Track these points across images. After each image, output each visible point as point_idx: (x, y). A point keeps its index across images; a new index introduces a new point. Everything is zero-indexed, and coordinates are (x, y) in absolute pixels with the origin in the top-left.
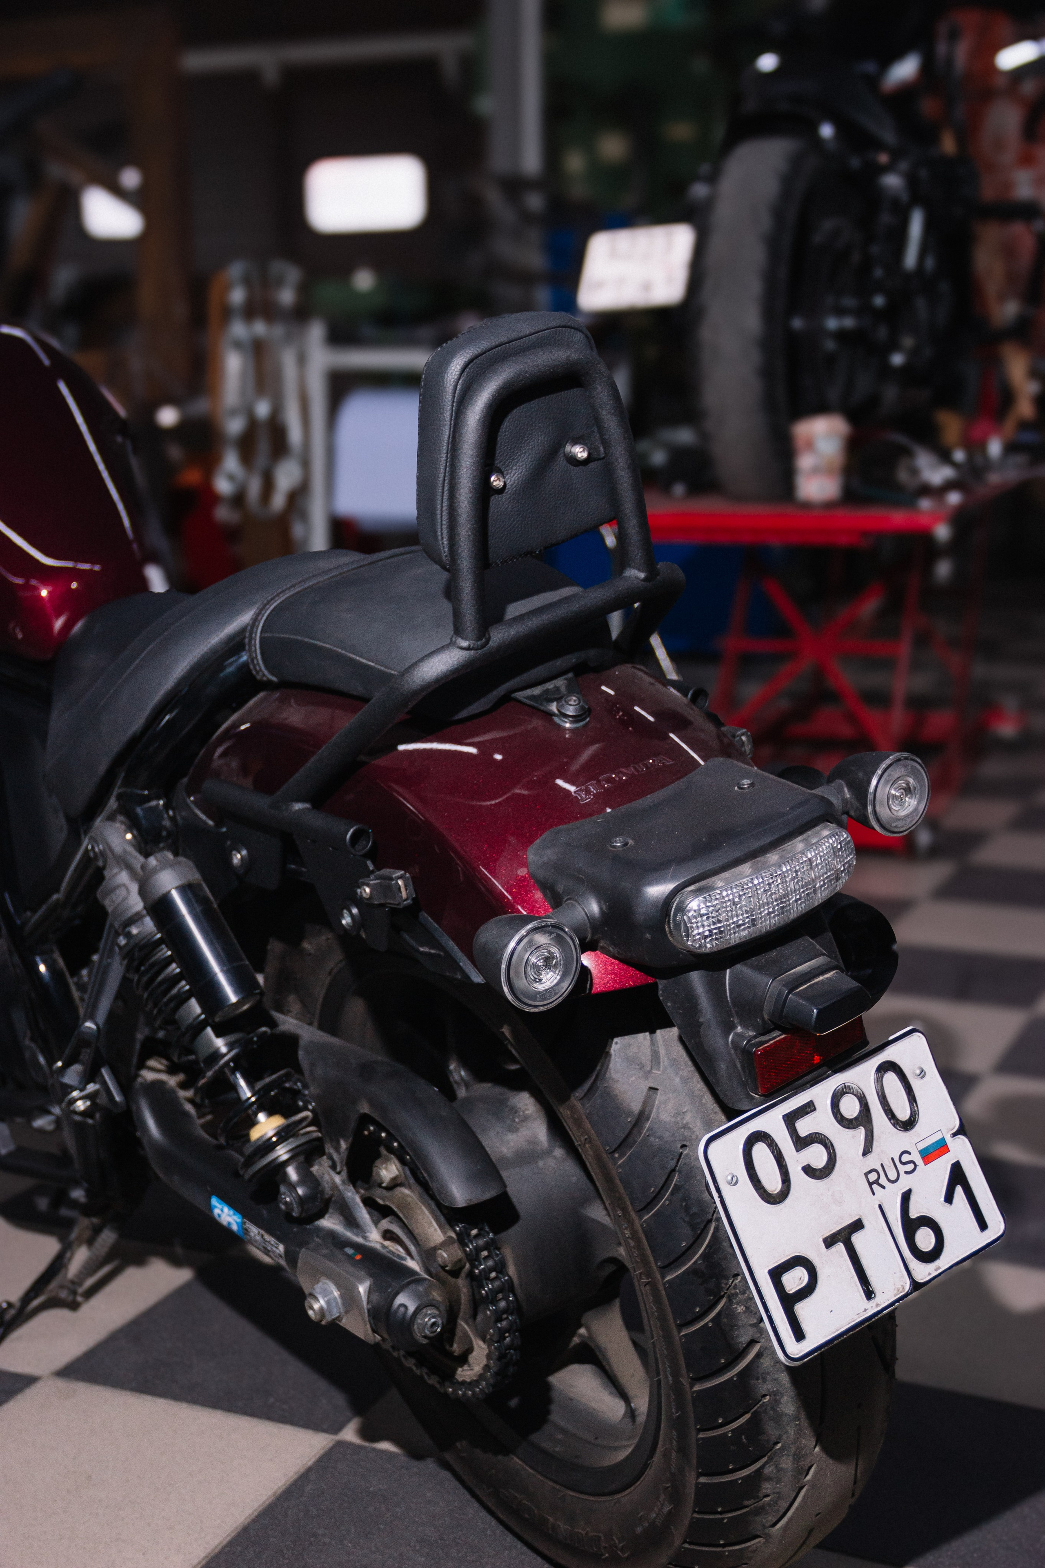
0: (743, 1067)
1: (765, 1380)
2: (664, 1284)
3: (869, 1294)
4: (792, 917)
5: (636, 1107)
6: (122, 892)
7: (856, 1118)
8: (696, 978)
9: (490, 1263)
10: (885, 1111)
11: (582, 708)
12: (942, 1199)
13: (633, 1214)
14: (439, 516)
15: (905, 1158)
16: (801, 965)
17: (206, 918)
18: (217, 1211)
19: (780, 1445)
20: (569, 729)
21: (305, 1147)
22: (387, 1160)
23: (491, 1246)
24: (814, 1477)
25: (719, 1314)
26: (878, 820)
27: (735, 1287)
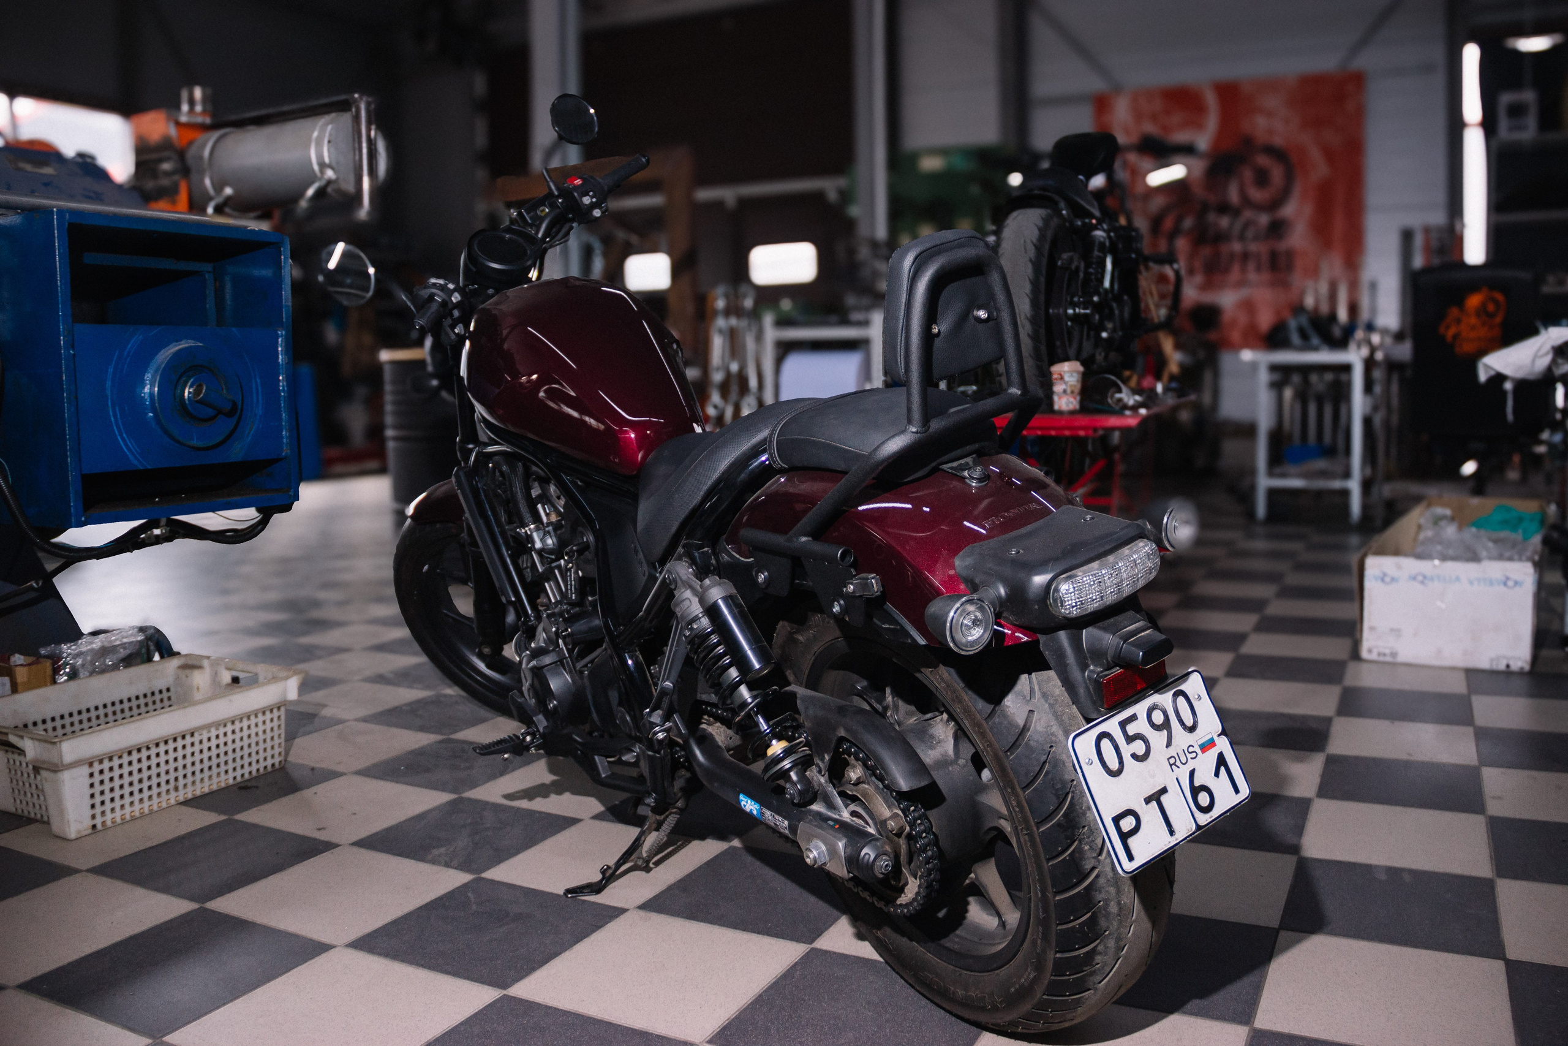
0: (1094, 691)
1: (1100, 892)
2: (1039, 833)
3: (1172, 832)
4: (1124, 595)
5: (1021, 722)
6: (687, 603)
7: (1161, 725)
8: (1062, 635)
9: (922, 827)
10: (1178, 720)
11: (984, 473)
12: (1213, 775)
13: (1019, 790)
14: (899, 350)
15: (1191, 749)
16: (1130, 626)
17: (740, 617)
18: (743, 803)
19: (1108, 932)
20: (975, 487)
21: (803, 759)
22: (854, 767)
23: (924, 817)
24: (1126, 952)
25: (1073, 851)
26: (1168, 541)
27: (1084, 834)
